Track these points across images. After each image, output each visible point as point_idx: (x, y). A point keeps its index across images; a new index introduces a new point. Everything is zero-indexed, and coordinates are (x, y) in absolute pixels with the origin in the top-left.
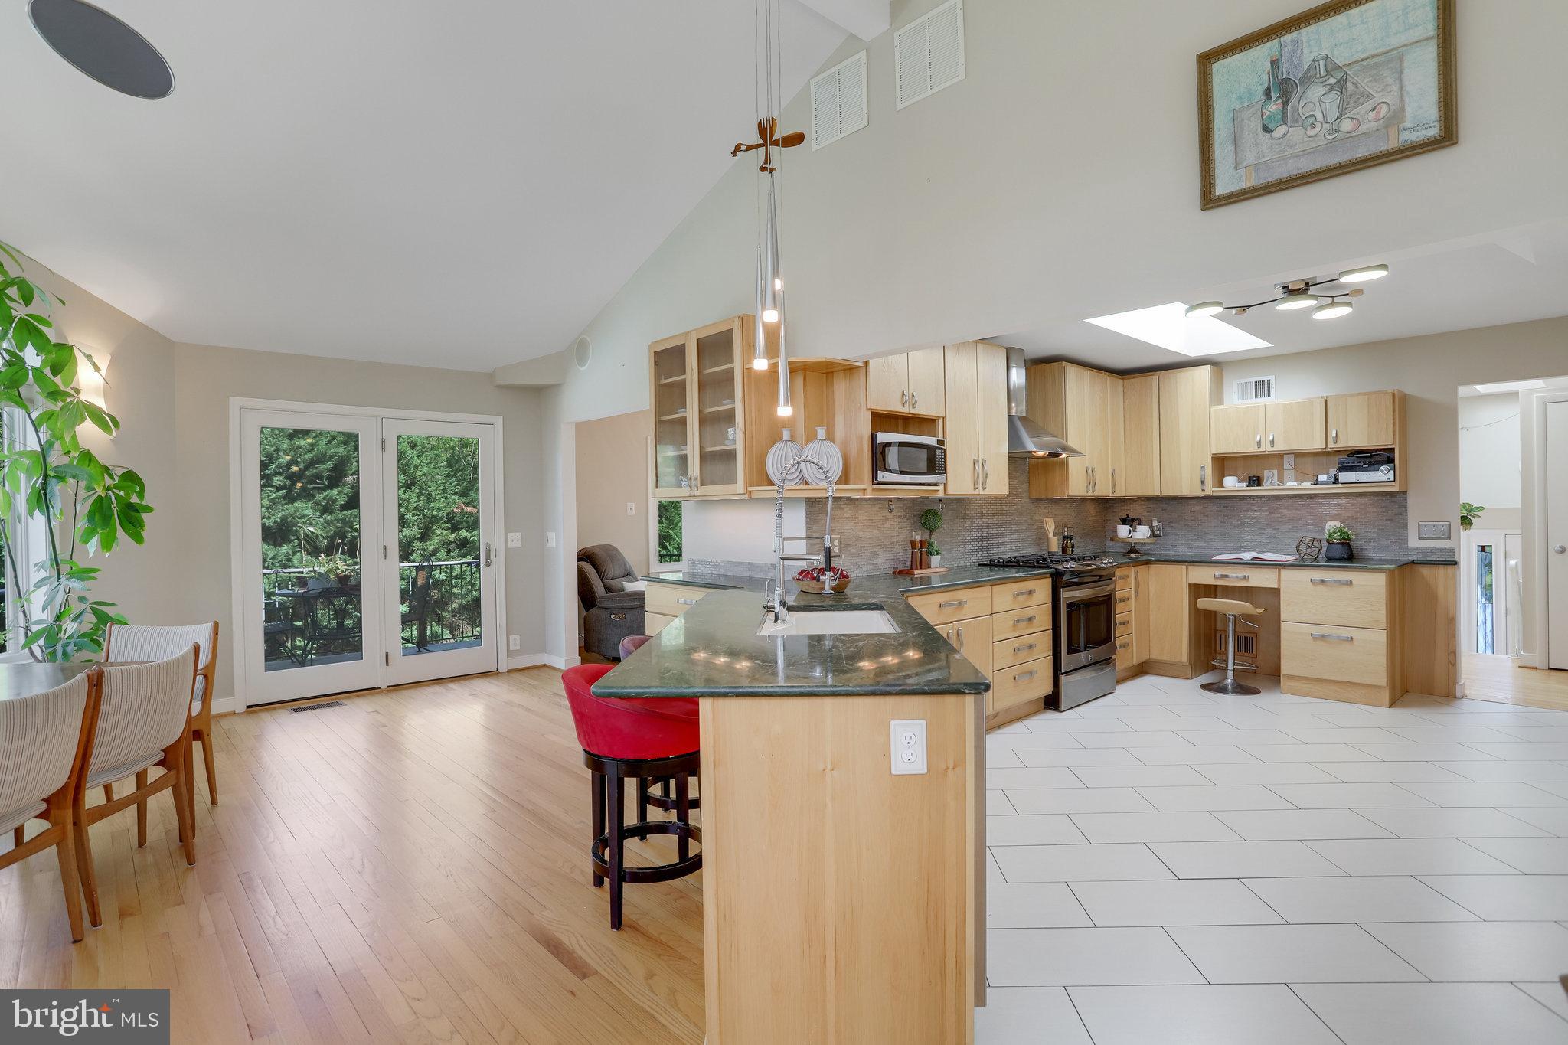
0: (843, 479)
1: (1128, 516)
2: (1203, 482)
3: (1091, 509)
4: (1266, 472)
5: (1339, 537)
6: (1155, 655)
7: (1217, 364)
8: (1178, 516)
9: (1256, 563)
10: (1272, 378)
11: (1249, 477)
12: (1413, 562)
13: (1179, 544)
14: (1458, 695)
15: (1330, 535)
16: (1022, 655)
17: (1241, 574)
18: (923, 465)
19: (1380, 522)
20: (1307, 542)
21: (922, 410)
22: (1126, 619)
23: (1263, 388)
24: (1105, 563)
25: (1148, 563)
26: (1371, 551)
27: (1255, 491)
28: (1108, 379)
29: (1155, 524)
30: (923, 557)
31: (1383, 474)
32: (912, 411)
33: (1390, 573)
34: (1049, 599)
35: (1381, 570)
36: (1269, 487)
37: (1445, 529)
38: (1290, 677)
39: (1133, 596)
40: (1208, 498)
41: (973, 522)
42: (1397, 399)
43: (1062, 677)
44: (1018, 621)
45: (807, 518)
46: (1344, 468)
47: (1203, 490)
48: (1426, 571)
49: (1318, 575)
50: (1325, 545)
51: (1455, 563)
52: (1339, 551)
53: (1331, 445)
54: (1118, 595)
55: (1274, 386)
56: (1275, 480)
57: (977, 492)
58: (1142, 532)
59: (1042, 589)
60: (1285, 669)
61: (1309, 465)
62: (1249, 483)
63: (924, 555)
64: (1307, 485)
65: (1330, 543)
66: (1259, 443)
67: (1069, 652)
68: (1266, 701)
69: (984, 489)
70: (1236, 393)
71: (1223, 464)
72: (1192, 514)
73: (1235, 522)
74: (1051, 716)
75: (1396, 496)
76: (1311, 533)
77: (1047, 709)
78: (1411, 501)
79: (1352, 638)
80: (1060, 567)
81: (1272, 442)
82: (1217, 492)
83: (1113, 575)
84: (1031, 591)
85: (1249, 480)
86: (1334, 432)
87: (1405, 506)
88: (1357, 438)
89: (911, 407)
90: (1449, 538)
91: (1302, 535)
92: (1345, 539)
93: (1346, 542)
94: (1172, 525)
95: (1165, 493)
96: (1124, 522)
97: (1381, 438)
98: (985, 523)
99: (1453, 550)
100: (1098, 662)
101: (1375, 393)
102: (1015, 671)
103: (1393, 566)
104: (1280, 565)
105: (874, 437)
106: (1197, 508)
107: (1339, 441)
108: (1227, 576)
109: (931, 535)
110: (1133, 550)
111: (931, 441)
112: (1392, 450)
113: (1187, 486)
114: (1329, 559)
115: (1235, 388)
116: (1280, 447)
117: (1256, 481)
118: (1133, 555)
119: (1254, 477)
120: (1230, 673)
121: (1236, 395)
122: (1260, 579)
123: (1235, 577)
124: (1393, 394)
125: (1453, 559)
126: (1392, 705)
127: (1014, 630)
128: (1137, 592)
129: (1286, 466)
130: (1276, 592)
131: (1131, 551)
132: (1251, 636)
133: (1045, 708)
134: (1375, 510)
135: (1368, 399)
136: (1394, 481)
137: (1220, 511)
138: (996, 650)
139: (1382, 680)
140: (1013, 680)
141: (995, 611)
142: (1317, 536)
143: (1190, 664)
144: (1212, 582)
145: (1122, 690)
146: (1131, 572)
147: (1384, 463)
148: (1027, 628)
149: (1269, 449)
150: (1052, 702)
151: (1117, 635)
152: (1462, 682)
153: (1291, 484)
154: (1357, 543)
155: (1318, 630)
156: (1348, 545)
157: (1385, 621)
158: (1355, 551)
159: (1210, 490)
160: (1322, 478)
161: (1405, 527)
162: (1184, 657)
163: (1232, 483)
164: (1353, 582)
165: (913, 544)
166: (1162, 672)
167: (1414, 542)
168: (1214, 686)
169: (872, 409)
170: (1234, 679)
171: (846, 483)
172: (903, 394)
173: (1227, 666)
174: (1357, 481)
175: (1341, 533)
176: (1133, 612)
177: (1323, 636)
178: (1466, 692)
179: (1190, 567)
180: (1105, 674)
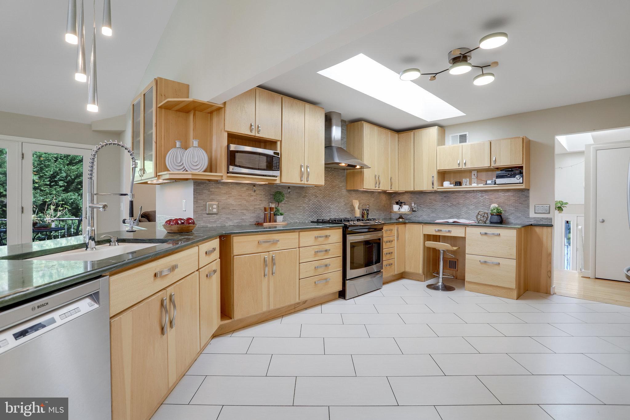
0: (209, 169)
1: (399, 201)
2: (433, 184)
3: (384, 197)
4: (464, 180)
5: (495, 212)
6: (408, 270)
7: (442, 127)
8: (424, 201)
9: (455, 224)
10: (467, 133)
11: (456, 182)
12: (531, 225)
13: (423, 215)
14: (552, 293)
15: (492, 210)
16: (320, 271)
17: (447, 230)
18: (264, 164)
19: (517, 205)
20: (481, 214)
21: (264, 134)
22: (391, 251)
23: (463, 139)
24: (377, 223)
25: (405, 223)
26: (512, 219)
27: (458, 188)
28: (389, 133)
29: (413, 205)
30: (271, 216)
31: (517, 179)
32: (257, 135)
33: (519, 230)
34: (341, 240)
35: (514, 228)
36: (465, 187)
37: (548, 208)
38: (470, 282)
39: (396, 240)
40: (436, 192)
41: (310, 200)
42: (525, 141)
43: (347, 282)
44: (317, 252)
45: (194, 192)
46: (498, 177)
47: (433, 188)
48: (537, 229)
49: (484, 230)
50: (490, 216)
51: (551, 226)
52: (496, 219)
53: (493, 165)
54: (385, 239)
55: (468, 137)
56: (468, 183)
57: (303, 182)
58: (405, 209)
59: (336, 235)
60: (467, 278)
61: (483, 175)
62: (456, 185)
63: (272, 216)
64: (481, 185)
65: (492, 215)
66: (459, 164)
67: (351, 268)
68: (457, 295)
69: (307, 181)
70: (451, 141)
71: (443, 175)
72: (430, 200)
73: (449, 204)
74: (341, 302)
75: (524, 192)
76: (483, 210)
77: (340, 298)
78: (532, 194)
79: (499, 264)
80: (347, 223)
81: (465, 164)
82: (440, 189)
83: (382, 229)
84: (327, 236)
85: (456, 184)
86: (494, 158)
87: (529, 197)
88: (505, 161)
89: (257, 132)
90: (549, 213)
91: (479, 211)
92: (499, 213)
93: (499, 214)
94: (421, 205)
95: (416, 189)
96: (397, 203)
97: (517, 161)
98: (318, 201)
99: (551, 219)
100: (371, 273)
101: (514, 138)
102: (316, 279)
103: (520, 226)
104: (466, 225)
105: (228, 147)
106: (432, 197)
107: (496, 163)
108: (441, 231)
109: (278, 205)
110: (401, 217)
111: (270, 152)
112: (522, 167)
113: (426, 186)
114: (491, 223)
115: (451, 139)
116: (469, 166)
117: (459, 184)
118: (401, 220)
119: (458, 182)
120: (441, 280)
121: (450, 142)
122: (457, 232)
123: (445, 231)
124: (523, 138)
125: (551, 224)
126: (518, 298)
127: (315, 257)
128: (398, 237)
129: (473, 177)
130: (464, 238)
131: (400, 218)
132: (455, 260)
133: (339, 297)
134: (514, 198)
135: (511, 141)
136: (522, 183)
137: (443, 199)
138: (301, 267)
139: (513, 285)
140: (314, 284)
141: (301, 246)
142: (487, 211)
143: (424, 274)
144: (435, 233)
145: (386, 288)
146: (395, 228)
147: (518, 174)
148: (325, 255)
149: (464, 167)
150: (342, 294)
151: (384, 259)
152: (554, 286)
153: (474, 185)
154: (504, 215)
155: (483, 259)
156: (500, 216)
157: (515, 255)
158: (504, 219)
159: (436, 188)
160: (489, 182)
161: (528, 207)
162: (420, 271)
163: (447, 185)
164: (501, 235)
165: (265, 209)
166: (411, 278)
167: (532, 215)
168: (433, 286)
169: (228, 131)
170: (443, 283)
171: (211, 171)
172: (251, 125)
173: (439, 276)
174: (505, 183)
175: (497, 209)
176: (396, 248)
177: (485, 262)
178: (556, 291)
179: (424, 226)
180: (375, 280)
